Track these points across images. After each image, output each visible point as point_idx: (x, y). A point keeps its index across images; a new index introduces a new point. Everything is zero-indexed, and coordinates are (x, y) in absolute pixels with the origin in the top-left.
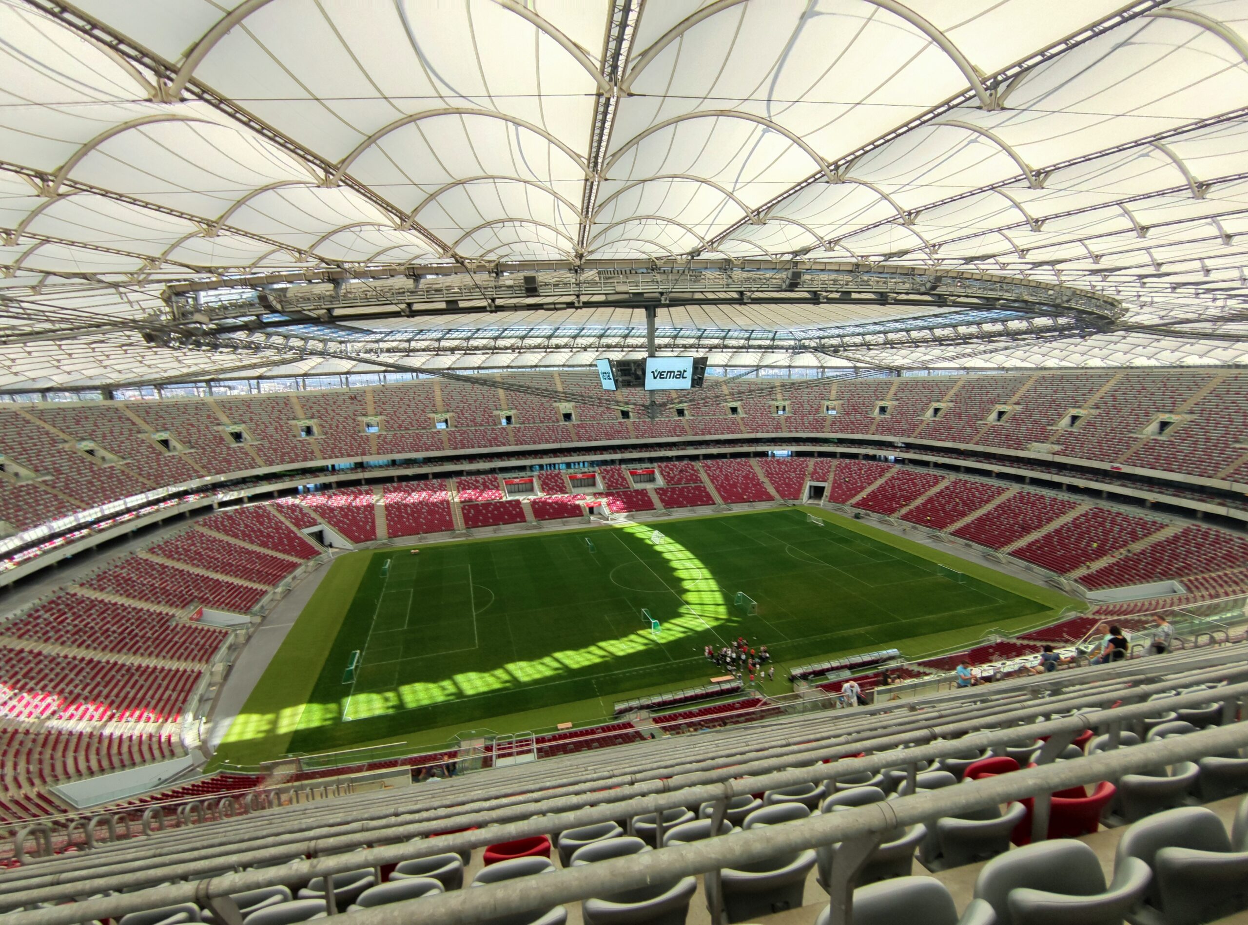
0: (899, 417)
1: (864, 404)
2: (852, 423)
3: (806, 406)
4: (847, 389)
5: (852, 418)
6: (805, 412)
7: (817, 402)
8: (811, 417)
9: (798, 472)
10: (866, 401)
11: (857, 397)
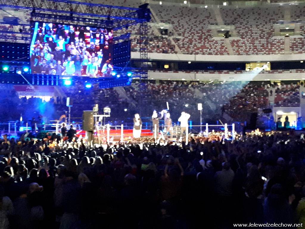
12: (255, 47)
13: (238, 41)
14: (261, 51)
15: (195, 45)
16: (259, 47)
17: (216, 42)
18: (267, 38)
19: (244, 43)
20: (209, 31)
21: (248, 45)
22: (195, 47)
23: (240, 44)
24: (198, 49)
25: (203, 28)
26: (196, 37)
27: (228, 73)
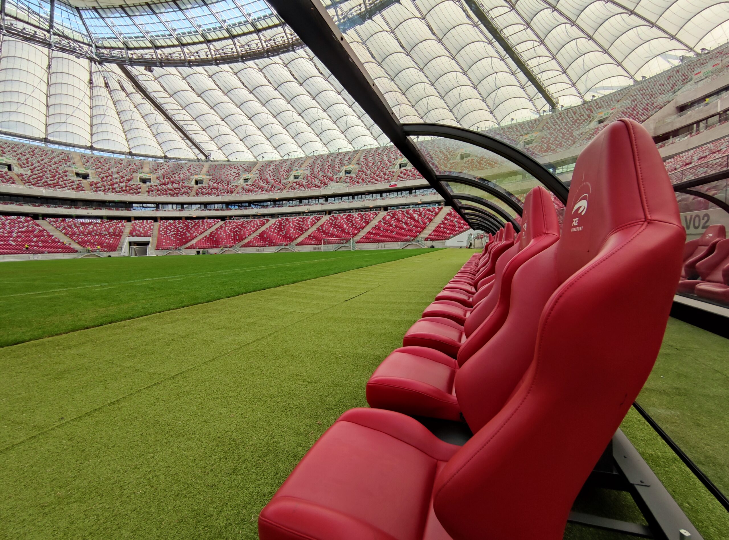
0: (215, 185)
1: (180, 178)
2: (171, 190)
3: (115, 175)
4: (160, 168)
5: (170, 186)
6: (114, 180)
7: (129, 174)
8: (123, 185)
9: (111, 230)
10: (182, 176)
11: (171, 173)
12: (114, 189)
13: (97, 183)
14: (120, 192)
15: (46, 182)
16: (118, 189)
17: (73, 182)
18: (126, 183)
19: (103, 185)
20: (65, 171)
21: (107, 186)
22: (46, 184)
23: (99, 185)
24: (49, 185)
25: (58, 168)
26: (48, 175)
27: (86, 209)
